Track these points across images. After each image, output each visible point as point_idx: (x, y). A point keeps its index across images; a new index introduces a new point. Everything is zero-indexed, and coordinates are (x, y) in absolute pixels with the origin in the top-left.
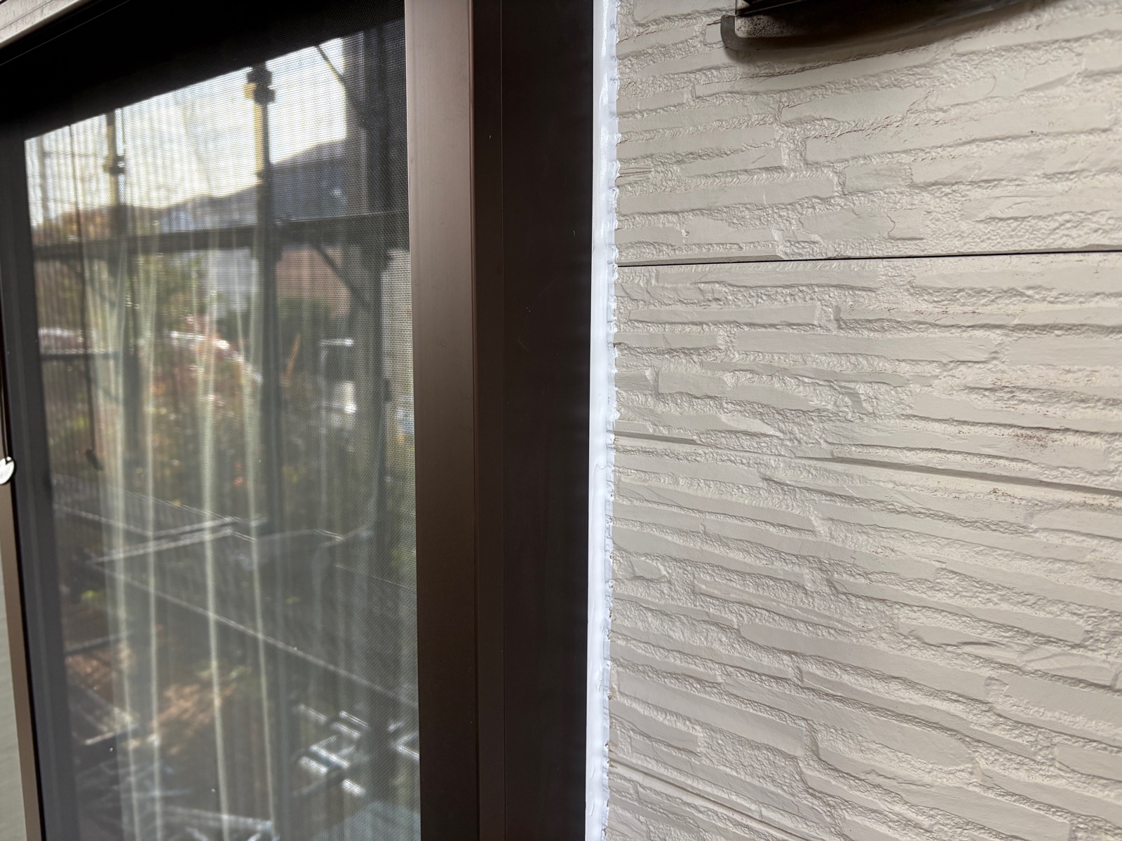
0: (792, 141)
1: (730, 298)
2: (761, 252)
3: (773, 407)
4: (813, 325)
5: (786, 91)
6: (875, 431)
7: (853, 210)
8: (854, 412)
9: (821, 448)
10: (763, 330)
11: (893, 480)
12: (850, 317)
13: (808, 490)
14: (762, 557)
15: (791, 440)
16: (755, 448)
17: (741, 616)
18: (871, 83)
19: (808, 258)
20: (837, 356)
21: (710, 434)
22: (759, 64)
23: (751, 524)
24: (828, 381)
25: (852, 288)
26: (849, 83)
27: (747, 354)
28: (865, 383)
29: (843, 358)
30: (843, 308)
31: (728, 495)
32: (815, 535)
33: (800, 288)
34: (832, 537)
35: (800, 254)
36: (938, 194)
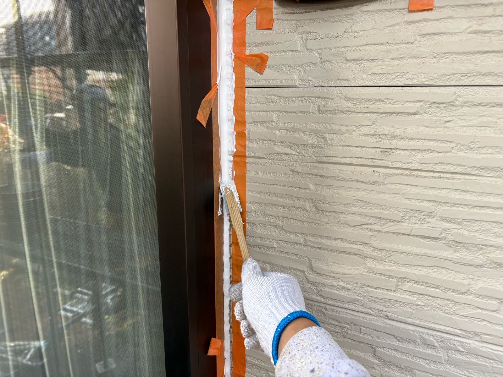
0: (301, 40)
1: (278, 101)
2: (289, 83)
3: (295, 144)
4: (310, 112)
5: (299, 20)
6: (332, 151)
7: (325, 68)
8: (325, 145)
9: (312, 158)
10: (291, 114)
11: (338, 169)
12: (323, 109)
13: (308, 174)
14: (291, 199)
15: (301, 156)
16: (288, 159)
17: (283, 222)
18: (331, 20)
19: (308, 86)
20: (319, 124)
21: (271, 155)
22: (289, 8)
23: (286, 188)
24: (315, 133)
25: (324, 98)
26: (323, 19)
27: (285, 124)
28: (329, 133)
29: (321, 124)
30: (321, 106)
31: (278, 177)
32: (311, 190)
33: (305, 98)
34: (317, 191)
35: (305, 85)
36: (355, 64)
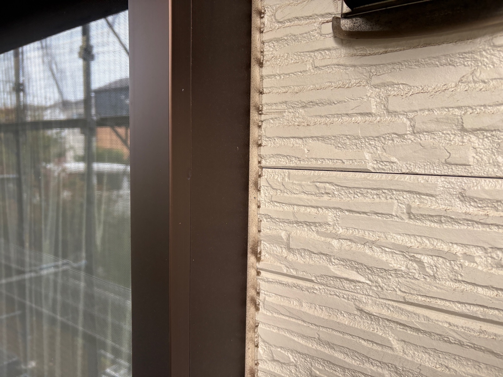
0: (378, 97)
1: (336, 193)
2: (356, 166)
3: (365, 265)
4: (392, 215)
5: (374, 65)
6: (435, 289)
7: (420, 144)
8: (420, 274)
9: (396, 294)
10: (358, 215)
11: (448, 321)
12: (417, 212)
13: (388, 320)
14: (357, 359)
15: (376, 286)
16: (352, 289)
18: (433, 62)
19: (388, 172)
20: (408, 236)
21: (323, 277)
22: (357, 48)
23: (349, 337)
24: (402, 252)
25: (419, 194)
26: (418, 61)
27: (347, 229)
28: (428, 255)
29: (412, 237)
30: (413, 206)
31: (335, 317)
32: (393, 350)
33: (383, 191)
34: (405, 353)
35: (383, 169)
36: (481, 136)
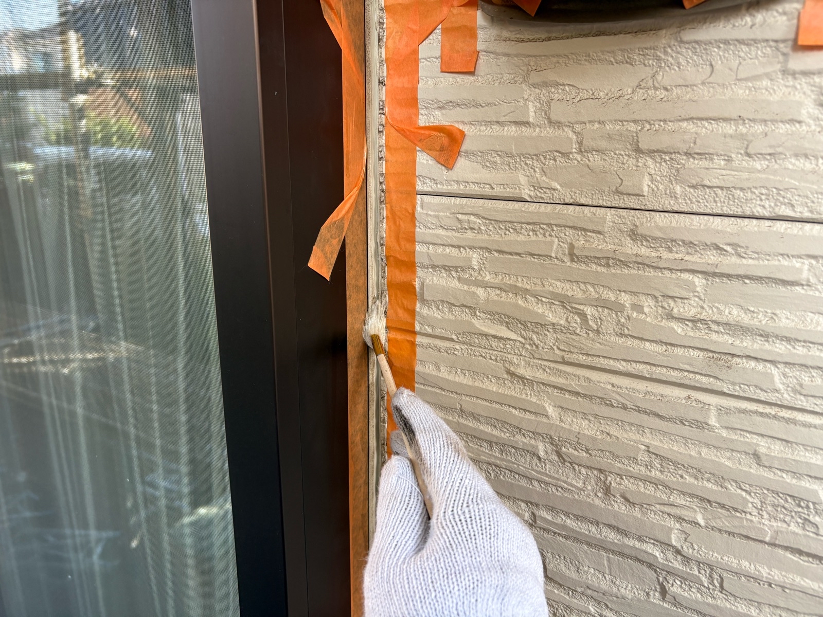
0: (538, 101)
1: (483, 228)
2: (509, 192)
3: (517, 319)
4: (551, 257)
5: (535, 56)
6: (598, 345)
7: (588, 166)
8: (582, 328)
9: (554, 353)
10: (510, 256)
11: (611, 382)
12: (581, 253)
13: (543, 384)
14: (506, 431)
15: (530, 344)
16: (501, 348)
17: (489, 472)
18: (607, 58)
19: (549, 201)
20: (569, 282)
21: (466, 335)
22: (511, 29)
23: (498, 406)
24: (562, 302)
25: (585, 230)
26: (589, 56)
27: (496, 275)
28: (592, 306)
29: (574, 284)
30: (576, 245)
31: (480, 382)
32: (548, 418)
33: (541, 226)
34: (561, 421)
35: (542, 198)
36: (658, 160)
